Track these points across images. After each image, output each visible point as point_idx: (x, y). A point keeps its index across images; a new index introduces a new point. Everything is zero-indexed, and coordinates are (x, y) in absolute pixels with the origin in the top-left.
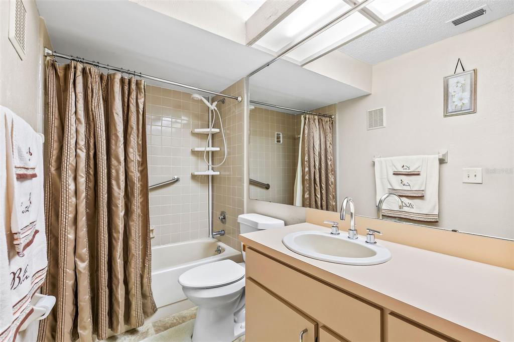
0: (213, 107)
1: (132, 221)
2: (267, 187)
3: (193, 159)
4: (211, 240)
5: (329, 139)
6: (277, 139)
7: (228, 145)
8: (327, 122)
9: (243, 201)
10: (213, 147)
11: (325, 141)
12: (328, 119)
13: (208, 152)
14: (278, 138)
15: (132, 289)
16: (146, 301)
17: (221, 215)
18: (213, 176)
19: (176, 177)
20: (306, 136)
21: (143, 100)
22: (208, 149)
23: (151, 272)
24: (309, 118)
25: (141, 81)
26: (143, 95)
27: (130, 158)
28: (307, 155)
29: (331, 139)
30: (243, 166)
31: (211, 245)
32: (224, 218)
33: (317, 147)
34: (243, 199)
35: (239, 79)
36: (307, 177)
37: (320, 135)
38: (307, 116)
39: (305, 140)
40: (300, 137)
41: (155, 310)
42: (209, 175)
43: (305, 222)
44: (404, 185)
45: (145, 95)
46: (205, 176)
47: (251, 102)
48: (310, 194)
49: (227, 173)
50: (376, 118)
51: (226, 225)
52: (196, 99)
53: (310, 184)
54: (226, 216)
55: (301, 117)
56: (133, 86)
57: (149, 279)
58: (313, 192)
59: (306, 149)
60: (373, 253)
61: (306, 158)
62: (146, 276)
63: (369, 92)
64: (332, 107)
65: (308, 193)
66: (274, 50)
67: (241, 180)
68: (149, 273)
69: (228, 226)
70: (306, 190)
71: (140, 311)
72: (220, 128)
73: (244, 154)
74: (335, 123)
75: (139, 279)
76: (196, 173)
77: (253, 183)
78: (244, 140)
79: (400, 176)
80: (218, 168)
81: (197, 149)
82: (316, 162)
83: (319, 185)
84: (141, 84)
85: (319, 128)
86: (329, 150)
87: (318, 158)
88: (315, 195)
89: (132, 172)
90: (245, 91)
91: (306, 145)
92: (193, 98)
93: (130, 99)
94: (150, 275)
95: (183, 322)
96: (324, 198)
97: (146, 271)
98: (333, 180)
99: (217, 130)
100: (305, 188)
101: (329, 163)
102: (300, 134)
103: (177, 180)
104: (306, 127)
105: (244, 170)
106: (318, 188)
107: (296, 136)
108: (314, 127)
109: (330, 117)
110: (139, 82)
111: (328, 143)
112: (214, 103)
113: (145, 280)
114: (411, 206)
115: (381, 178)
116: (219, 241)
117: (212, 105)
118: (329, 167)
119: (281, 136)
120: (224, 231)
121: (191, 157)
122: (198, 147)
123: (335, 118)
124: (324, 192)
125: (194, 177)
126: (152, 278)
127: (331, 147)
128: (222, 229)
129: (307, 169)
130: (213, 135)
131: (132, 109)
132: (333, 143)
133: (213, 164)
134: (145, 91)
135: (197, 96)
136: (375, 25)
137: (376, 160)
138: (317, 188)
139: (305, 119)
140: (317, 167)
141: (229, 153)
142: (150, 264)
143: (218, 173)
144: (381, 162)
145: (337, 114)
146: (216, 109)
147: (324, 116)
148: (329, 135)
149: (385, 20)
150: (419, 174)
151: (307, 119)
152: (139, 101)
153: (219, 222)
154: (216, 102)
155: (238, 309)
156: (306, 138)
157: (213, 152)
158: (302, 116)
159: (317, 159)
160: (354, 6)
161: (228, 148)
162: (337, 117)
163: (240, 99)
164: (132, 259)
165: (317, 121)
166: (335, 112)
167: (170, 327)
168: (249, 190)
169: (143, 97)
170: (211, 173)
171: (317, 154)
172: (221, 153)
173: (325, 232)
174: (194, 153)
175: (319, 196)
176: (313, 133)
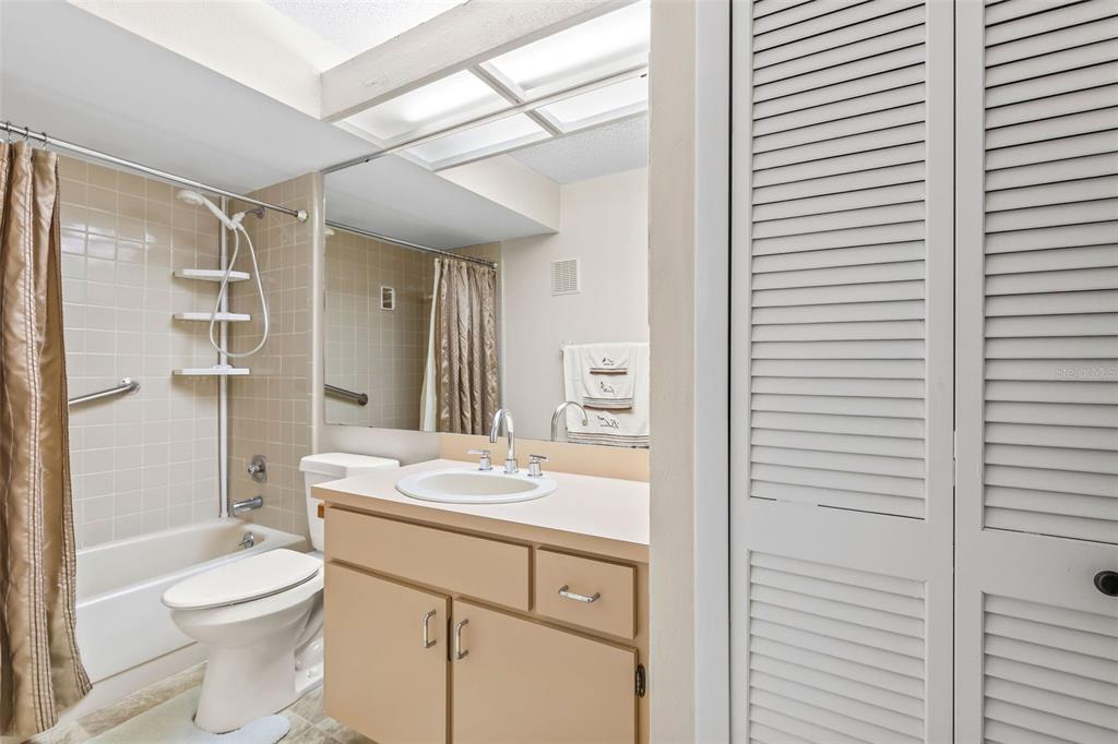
0: (236, 223)
1: (20, 486)
2: (362, 400)
3: (175, 338)
4: (226, 522)
5: (488, 307)
6: (384, 299)
7: (271, 310)
8: (484, 274)
9: (310, 430)
10: (230, 310)
11: (481, 310)
12: (486, 269)
13: (218, 323)
14: (387, 297)
15: (22, 644)
16: (60, 671)
17: (254, 464)
18: (230, 378)
19: (128, 381)
20: (444, 298)
21: (52, 198)
22: (218, 316)
23: (74, 601)
24: (449, 266)
25: (47, 153)
26: (53, 187)
27: (13, 335)
28: (446, 336)
29: (492, 306)
30: (311, 355)
31: (226, 534)
32: (262, 470)
33: (465, 322)
34: (310, 423)
35: (301, 174)
36: (445, 379)
37: (471, 299)
38: (446, 261)
39: (443, 308)
40: (431, 300)
41: (85, 687)
42: (219, 376)
43: (438, 458)
44: (605, 390)
45: (57, 187)
46: (209, 377)
47: (329, 223)
48: (451, 412)
49: (268, 371)
50: (565, 276)
51: (268, 484)
52: (188, 202)
53: (451, 392)
54: (267, 464)
55: (433, 262)
56: (25, 164)
57: (71, 618)
58: (457, 407)
59: (444, 324)
60: (533, 487)
61: (444, 342)
62: (60, 610)
63: (554, 228)
64: (494, 246)
65: (447, 409)
66: (381, 137)
67: (304, 387)
68: (70, 604)
69: (274, 485)
70: (443, 403)
71: (47, 694)
72: (250, 270)
73: (312, 333)
74: (500, 277)
75: (42, 621)
76: (186, 372)
77: (332, 392)
78: (312, 301)
79: (601, 376)
80: (243, 359)
81: (188, 316)
82: (463, 350)
83: (468, 393)
84: (46, 160)
85: (470, 285)
86: (489, 327)
87: (466, 341)
88: (462, 413)
89: (22, 369)
90: (316, 201)
91: (444, 317)
92: (182, 199)
93: (15, 193)
94: (73, 609)
95: (166, 699)
96: (479, 419)
97: (60, 601)
98: (495, 384)
99: (245, 276)
100: (442, 401)
101: (488, 352)
102: (432, 293)
103: (133, 388)
104: (443, 281)
105: (311, 365)
106: (467, 400)
107: (425, 297)
108: (460, 283)
109: (490, 265)
110: (41, 155)
111: (486, 314)
112: (236, 215)
113: (59, 622)
114: (614, 425)
115: (574, 380)
116: (249, 521)
117: (230, 217)
118: (488, 360)
119: (393, 293)
120: (260, 498)
121: (170, 334)
122: (192, 311)
123: (499, 267)
124: (478, 407)
125: (179, 381)
126: (78, 615)
127: (492, 322)
128: (256, 496)
129: (445, 364)
130: (232, 286)
131: (22, 220)
132: (496, 316)
133: (230, 349)
134: (57, 179)
135: (193, 197)
136: (550, 136)
137: (566, 349)
138: (464, 399)
139: (442, 266)
140: (465, 360)
141: (273, 327)
142: (73, 582)
143: (246, 371)
144: (572, 352)
145: (503, 261)
146: (242, 228)
147: (479, 262)
148: (488, 300)
149: (564, 132)
150: (625, 373)
151: (446, 267)
152: (39, 200)
153: (248, 479)
154: (242, 215)
155: (302, 643)
156: (444, 303)
157: (230, 324)
158: (437, 260)
159: (465, 343)
160: (517, 104)
161: (271, 316)
162: (503, 267)
163: (302, 215)
164: (22, 574)
165: (464, 271)
166: (499, 256)
167: (132, 715)
168: (323, 408)
169: (51, 192)
170: (225, 370)
171: (465, 334)
172: (255, 327)
173: (470, 469)
174: (178, 323)
175: (468, 415)
176: (458, 295)
